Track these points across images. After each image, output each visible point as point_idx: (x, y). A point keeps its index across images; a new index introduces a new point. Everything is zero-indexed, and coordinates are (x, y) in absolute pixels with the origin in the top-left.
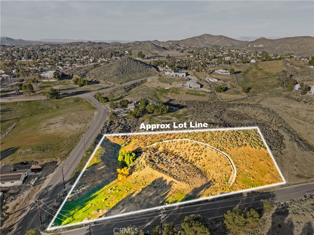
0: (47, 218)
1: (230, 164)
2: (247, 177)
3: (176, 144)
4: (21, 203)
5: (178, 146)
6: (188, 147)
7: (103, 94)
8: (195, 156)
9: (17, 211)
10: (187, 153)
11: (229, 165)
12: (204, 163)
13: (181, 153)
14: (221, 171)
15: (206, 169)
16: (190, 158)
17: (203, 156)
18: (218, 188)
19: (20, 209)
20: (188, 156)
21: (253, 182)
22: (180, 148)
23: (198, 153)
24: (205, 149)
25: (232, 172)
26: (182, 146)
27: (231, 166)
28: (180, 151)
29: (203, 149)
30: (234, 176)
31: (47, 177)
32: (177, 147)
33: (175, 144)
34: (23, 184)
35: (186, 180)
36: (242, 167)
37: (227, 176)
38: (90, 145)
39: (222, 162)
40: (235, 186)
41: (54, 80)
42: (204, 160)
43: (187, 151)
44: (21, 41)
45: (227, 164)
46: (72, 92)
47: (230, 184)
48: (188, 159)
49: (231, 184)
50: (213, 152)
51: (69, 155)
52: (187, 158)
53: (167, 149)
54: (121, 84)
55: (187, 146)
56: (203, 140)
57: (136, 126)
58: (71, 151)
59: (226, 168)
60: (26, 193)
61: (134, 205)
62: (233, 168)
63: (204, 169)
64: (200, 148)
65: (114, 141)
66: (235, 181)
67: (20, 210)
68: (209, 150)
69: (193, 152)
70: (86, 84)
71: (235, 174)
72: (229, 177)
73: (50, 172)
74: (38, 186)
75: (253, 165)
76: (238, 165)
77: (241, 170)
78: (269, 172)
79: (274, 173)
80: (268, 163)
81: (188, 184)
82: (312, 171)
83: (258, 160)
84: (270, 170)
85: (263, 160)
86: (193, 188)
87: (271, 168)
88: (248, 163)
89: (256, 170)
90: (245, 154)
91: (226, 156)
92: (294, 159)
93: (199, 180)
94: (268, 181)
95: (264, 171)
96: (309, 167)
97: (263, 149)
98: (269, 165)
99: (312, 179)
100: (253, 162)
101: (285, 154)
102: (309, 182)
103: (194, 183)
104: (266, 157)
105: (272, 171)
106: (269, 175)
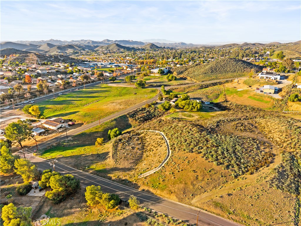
0: (43, 149)
1: (162, 162)
2: (160, 178)
3: (153, 134)
4: (46, 138)
7: (177, 88)
12: (150, 154)
14: (150, 164)
17: (155, 149)
18: (130, 174)
20: (149, 146)
21: (158, 184)
22: (152, 138)
24: (163, 144)
25: (154, 169)
27: (161, 164)
30: (152, 172)
31: (70, 130)
34: (57, 130)
35: (118, 160)
36: (168, 169)
37: (147, 170)
39: (160, 158)
40: (141, 180)
41: (158, 75)
43: (152, 142)
44: (191, 44)
45: (160, 161)
46: (157, 85)
49: (142, 177)
50: (165, 148)
51: (93, 122)
52: (147, 147)
54: (203, 81)
55: (156, 138)
59: (156, 164)
61: (74, 160)
62: (159, 166)
64: (161, 142)
65: (131, 123)
66: (147, 176)
68: (164, 146)
70: (174, 79)
71: (155, 171)
72: (149, 171)
75: (179, 172)
76: (167, 166)
77: (164, 171)
78: (186, 184)
79: (191, 187)
80: (198, 177)
81: (115, 163)
82: (249, 210)
83: (190, 170)
84: (190, 183)
85: (197, 172)
86: (115, 166)
87: (195, 183)
88: (178, 168)
89: (175, 177)
90: (186, 160)
91: (168, 156)
92: (241, 188)
93: (126, 164)
94: (173, 189)
95: (182, 181)
96: (252, 205)
97: (215, 163)
98: (197, 178)
99: (234, 216)
100: (183, 169)
101: (240, 179)
102: (223, 217)
103: (120, 164)
104: (205, 171)
105: (191, 185)
106: (182, 186)
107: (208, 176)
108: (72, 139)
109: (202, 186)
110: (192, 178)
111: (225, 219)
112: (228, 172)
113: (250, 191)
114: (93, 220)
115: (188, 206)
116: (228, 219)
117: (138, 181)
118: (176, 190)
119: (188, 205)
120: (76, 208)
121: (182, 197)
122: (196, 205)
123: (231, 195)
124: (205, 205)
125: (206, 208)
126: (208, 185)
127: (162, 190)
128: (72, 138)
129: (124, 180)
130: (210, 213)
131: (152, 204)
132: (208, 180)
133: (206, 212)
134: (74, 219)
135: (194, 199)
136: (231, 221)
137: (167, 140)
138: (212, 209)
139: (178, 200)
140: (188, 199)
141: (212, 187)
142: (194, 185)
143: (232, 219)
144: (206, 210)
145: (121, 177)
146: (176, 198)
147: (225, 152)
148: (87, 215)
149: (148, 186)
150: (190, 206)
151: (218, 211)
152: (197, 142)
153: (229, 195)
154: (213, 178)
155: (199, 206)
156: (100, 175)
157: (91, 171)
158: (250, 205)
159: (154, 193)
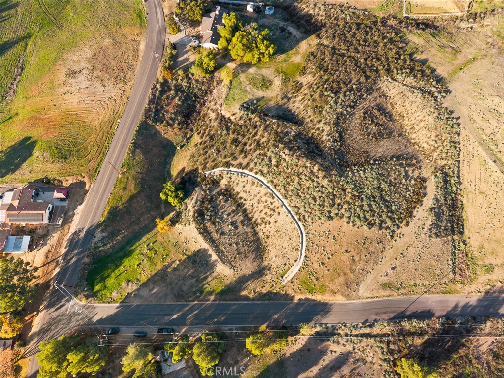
0: (79, 280)
1: (300, 249)
2: (311, 276)
3: (246, 181)
4: (53, 250)
5: (247, 188)
6: (260, 195)
8: (263, 215)
9: (50, 262)
10: (254, 205)
11: (297, 249)
12: (270, 232)
13: (248, 202)
14: (283, 255)
15: (267, 244)
16: (256, 216)
17: (272, 220)
18: (267, 282)
19: (52, 259)
20: (254, 211)
21: (313, 287)
22: (249, 192)
23: (269, 212)
24: (280, 209)
25: (295, 264)
26: (252, 189)
27: (299, 253)
28: (248, 197)
29: (278, 208)
30: (295, 269)
31: (75, 211)
32: (245, 189)
33: (244, 182)
34: (49, 223)
35: (232, 263)
36: (314, 258)
37: (286, 268)
38: (127, 151)
39: (291, 241)
40: (288, 286)
42: (271, 228)
43: (255, 201)
45: (296, 248)
47: (284, 280)
48: (253, 217)
49: (286, 281)
50: (288, 219)
51: (99, 172)
52: (253, 213)
53: (232, 186)
55: (259, 193)
56: (283, 191)
57: (206, 93)
58: (101, 161)
59: (292, 253)
60: (56, 236)
61: (164, 287)
62: (299, 257)
63: (266, 242)
64: (274, 204)
65: (166, 136)
66: (293, 278)
67: (52, 261)
68: (284, 213)
69: (262, 208)
71: (298, 268)
72: (289, 269)
73: (78, 203)
74: (67, 227)
75: (329, 259)
76: (310, 253)
77: (309, 263)
78: (345, 274)
79: (352, 275)
80: (354, 258)
81: (233, 270)
82: (413, 278)
83: (342, 251)
84: (349, 271)
85: (350, 251)
86: (237, 276)
87: (354, 268)
88: (325, 253)
89: (329, 268)
90: (330, 236)
91: (302, 234)
92: (402, 254)
93: (249, 265)
94: (334, 288)
95: (339, 272)
96: (416, 270)
97: (365, 228)
98: (354, 260)
99: (403, 290)
100: (333, 253)
101: (397, 238)
102: (393, 296)
103: (241, 269)
104: (359, 246)
105: (351, 273)
106: (342, 279)
107: (364, 251)
108: (104, 234)
109: (362, 267)
110: (348, 263)
111: (396, 298)
112: (383, 233)
113: (411, 254)
114: (272, 362)
115: (358, 301)
116: (398, 296)
117: (285, 289)
118: (338, 288)
119: (358, 299)
120: (242, 359)
121: (348, 292)
122: (365, 296)
123: (395, 267)
124: (374, 292)
125: (376, 295)
126: (368, 264)
127: (323, 293)
128: (103, 231)
129: (266, 294)
130: (381, 299)
131: (322, 317)
132: (365, 256)
133: (377, 299)
134: (251, 372)
135: (360, 289)
136: (401, 297)
137: (283, 200)
138: (382, 293)
139: (345, 299)
140: (354, 292)
141: (372, 264)
142: (353, 271)
143: (402, 294)
144: (377, 297)
145: (258, 290)
146: (342, 297)
147: (372, 203)
148: (261, 360)
149: (302, 293)
150: (360, 301)
151: (388, 292)
152: (332, 197)
153: (393, 269)
154: (370, 252)
155: (368, 296)
156: (227, 298)
157: (212, 298)
158: (414, 270)
159: (316, 299)
